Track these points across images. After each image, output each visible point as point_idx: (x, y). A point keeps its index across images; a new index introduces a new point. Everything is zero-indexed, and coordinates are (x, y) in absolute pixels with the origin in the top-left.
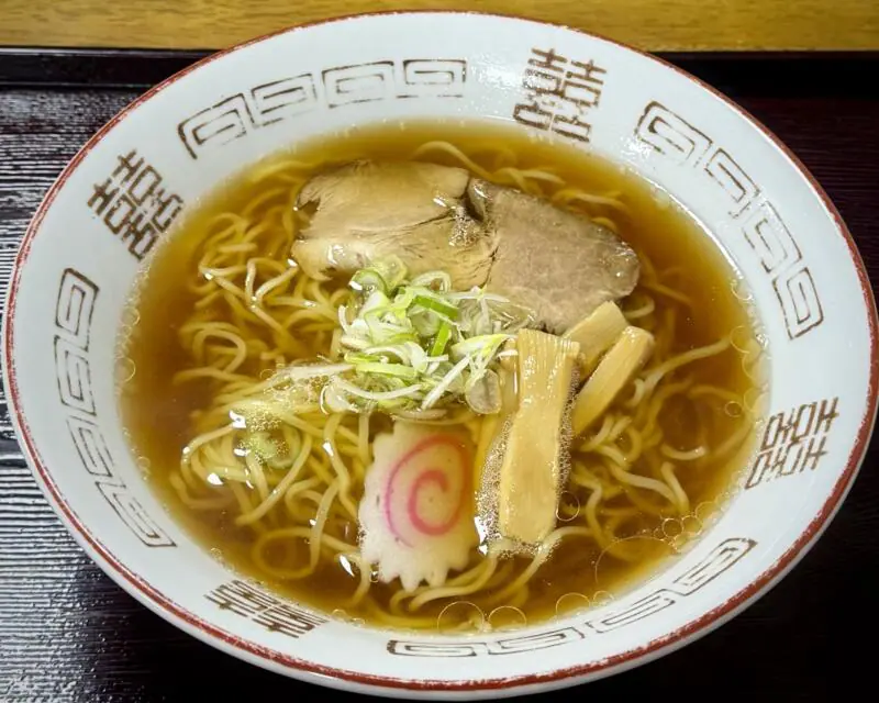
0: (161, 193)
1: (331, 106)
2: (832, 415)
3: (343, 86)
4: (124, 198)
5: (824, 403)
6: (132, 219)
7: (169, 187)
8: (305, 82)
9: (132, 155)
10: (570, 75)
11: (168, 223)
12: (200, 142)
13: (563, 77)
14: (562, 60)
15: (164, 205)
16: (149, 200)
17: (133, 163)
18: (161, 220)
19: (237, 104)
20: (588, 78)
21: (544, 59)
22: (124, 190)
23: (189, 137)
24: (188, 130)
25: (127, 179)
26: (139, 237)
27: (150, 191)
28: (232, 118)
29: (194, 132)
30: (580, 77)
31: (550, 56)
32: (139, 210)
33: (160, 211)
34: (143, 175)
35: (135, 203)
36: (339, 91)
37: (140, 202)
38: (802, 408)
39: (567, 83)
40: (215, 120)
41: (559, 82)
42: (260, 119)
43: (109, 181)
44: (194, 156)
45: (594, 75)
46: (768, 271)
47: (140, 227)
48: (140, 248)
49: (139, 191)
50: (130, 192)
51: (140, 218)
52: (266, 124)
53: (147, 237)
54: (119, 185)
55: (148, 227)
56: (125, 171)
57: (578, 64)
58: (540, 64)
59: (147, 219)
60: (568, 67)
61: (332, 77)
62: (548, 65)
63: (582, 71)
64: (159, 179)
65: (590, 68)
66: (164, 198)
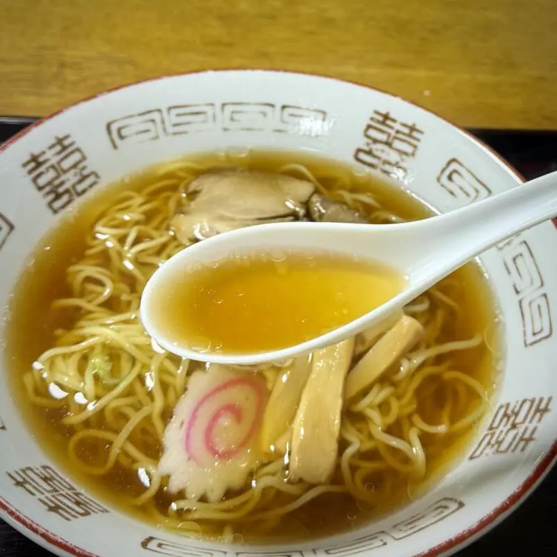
0: (84, 168)
1: (226, 129)
2: (546, 410)
3: (236, 116)
4: (53, 167)
5: (541, 400)
6: (56, 182)
7: (91, 165)
8: (209, 110)
9: (67, 137)
10: (398, 132)
11: (84, 191)
12: (121, 137)
13: (393, 132)
14: (394, 121)
15: (84, 178)
16: (73, 171)
17: (66, 143)
18: (80, 188)
19: (156, 116)
20: (410, 136)
21: (381, 119)
22: (54, 161)
23: (114, 133)
24: (114, 128)
25: (59, 153)
26: (58, 196)
27: (75, 166)
28: (150, 126)
29: (119, 130)
30: (404, 134)
31: (386, 117)
32: (63, 178)
33: (80, 181)
34: (72, 153)
35: (60, 171)
36: (232, 119)
37: (65, 172)
38: (524, 401)
39: (395, 138)
40: (137, 124)
41: (389, 135)
42: (171, 130)
43: (43, 153)
44: (115, 147)
45: (415, 134)
46: (517, 292)
47: (61, 190)
48: (57, 204)
49: (66, 164)
50: (59, 163)
51: (62, 183)
52: (175, 134)
53: (65, 198)
54: (52, 157)
55: (67, 191)
56: (58, 148)
57: (405, 125)
58: (378, 122)
59: (67, 185)
60: (397, 126)
61: (229, 109)
62: (383, 123)
63: (406, 131)
64: (84, 158)
65: (413, 129)
66: (85, 172)
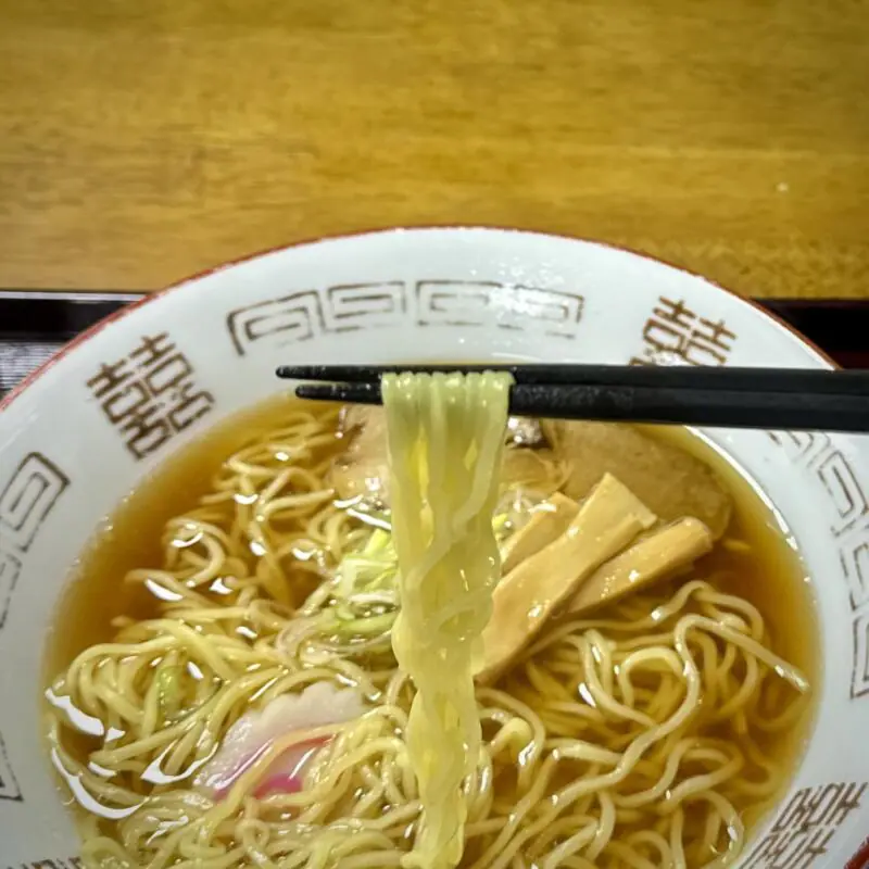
0: (188, 387)
1: (422, 323)
2: (854, 804)
3: (440, 302)
4: (137, 385)
5: (853, 786)
6: (142, 410)
7: (200, 381)
8: (396, 292)
9: (161, 338)
10: (696, 334)
11: (188, 423)
12: (251, 336)
13: (688, 334)
14: (691, 315)
15: (188, 402)
16: (171, 391)
17: (160, 346)
18: (180, 418)
19: (309, 302)
20: (715, 341)
21: (670, 311)
22: (139, 375)
23: (239, 329)
24: (240, 321)
25: (147, 363)
26: (144, 432)
27: (173, 383)
28: (298, 317)
29: (248, 325)
30: (706, 338)
31: (679, 309)
32: (154, 401)
33: (182, 407)
34: (170, 361)
35: (147, 390)
36: (433, 308)
37: (156, 392)
38: (830, 787)
39: (692, 343)
40: (277, 315)
41: (682, 338)
42: (332, 323)
43: (122, 363)
44: (240, 351)
45: (722, 338)
46: (854, 607)
47: (149, 421)
48: (142, 444)
49: (159, 380)
50: (148, 378)
51: (152, 411)
52: (339, 330)
53: (156, 435)
54: (136, 369)
55: (159, 423)
56: (147, 355)
57: (707, 324)
58: (666, 316)
59: (161, 414)
60: (695, 325)
61: (427, 290)
62: (674, 318)
63: (709, 332)
64: (189, 370)
65: (719, 329)
66: (190, 393)
